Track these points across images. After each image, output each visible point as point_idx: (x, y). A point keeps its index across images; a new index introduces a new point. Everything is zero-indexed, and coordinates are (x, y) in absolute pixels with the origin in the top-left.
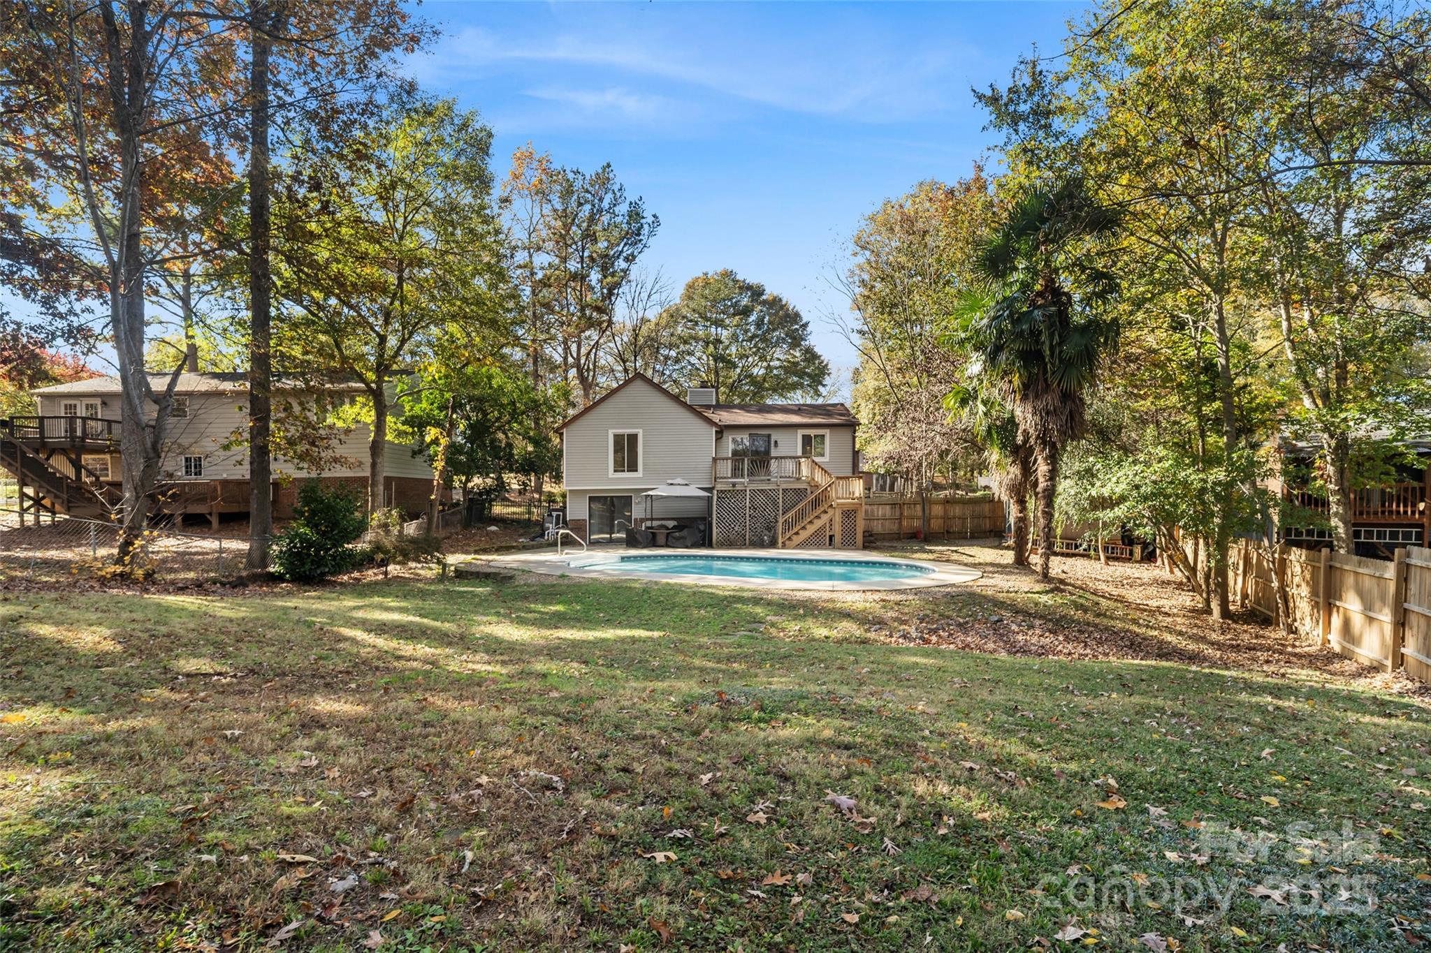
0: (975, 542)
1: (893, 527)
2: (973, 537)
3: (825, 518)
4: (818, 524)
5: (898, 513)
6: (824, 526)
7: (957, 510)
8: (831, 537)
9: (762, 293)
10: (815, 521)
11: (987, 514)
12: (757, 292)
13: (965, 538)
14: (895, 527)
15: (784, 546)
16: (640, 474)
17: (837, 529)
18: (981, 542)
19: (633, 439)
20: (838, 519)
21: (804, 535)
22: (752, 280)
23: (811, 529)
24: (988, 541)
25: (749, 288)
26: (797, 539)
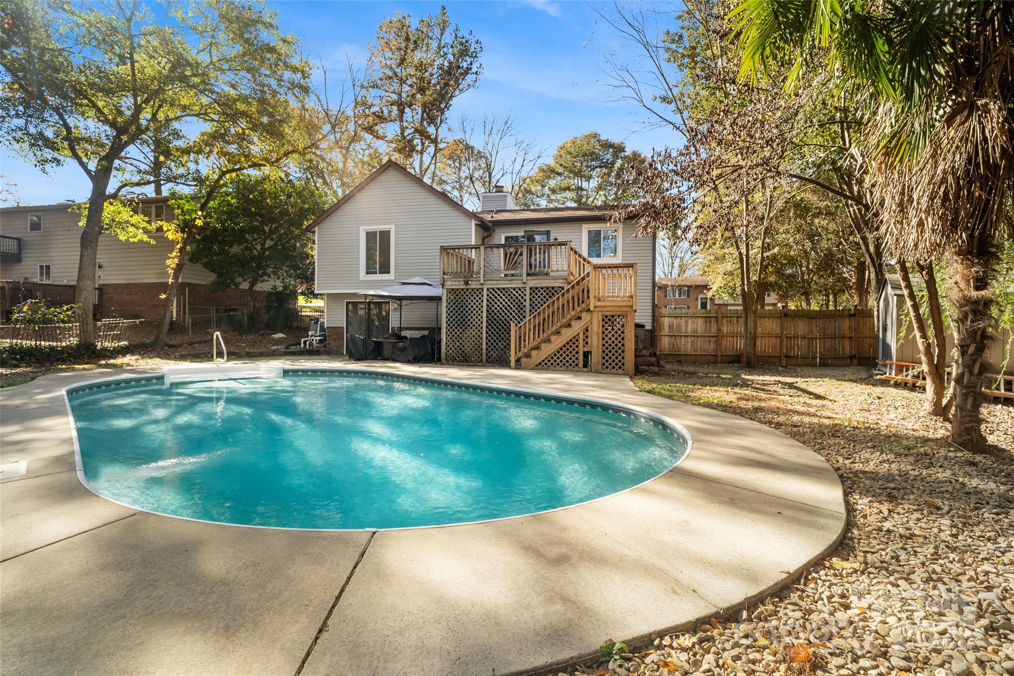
0: (829, 371)
1: (707, 347)
2: (824, 364)
3: (577, 326)
4: (568, 334)
5: (714, 329)
6: (575, 338)
7: (801, 327)
8: (586, 355)
9: (622, 149)
10: (564, 331)
11: (847, 333)
12: (619, 149)
13: (813, 365)
14: (710, 347)
15: (519, 366)
16: (391, 276)
17: (595, 342)
18: (836, 371)
19: (385, 235)
20: (596, 328)
21: (548, 350)
22: (615, 139)
23: (558, 342)
24: (848, 372)
25: (611, 146)
26: (537, 357)
